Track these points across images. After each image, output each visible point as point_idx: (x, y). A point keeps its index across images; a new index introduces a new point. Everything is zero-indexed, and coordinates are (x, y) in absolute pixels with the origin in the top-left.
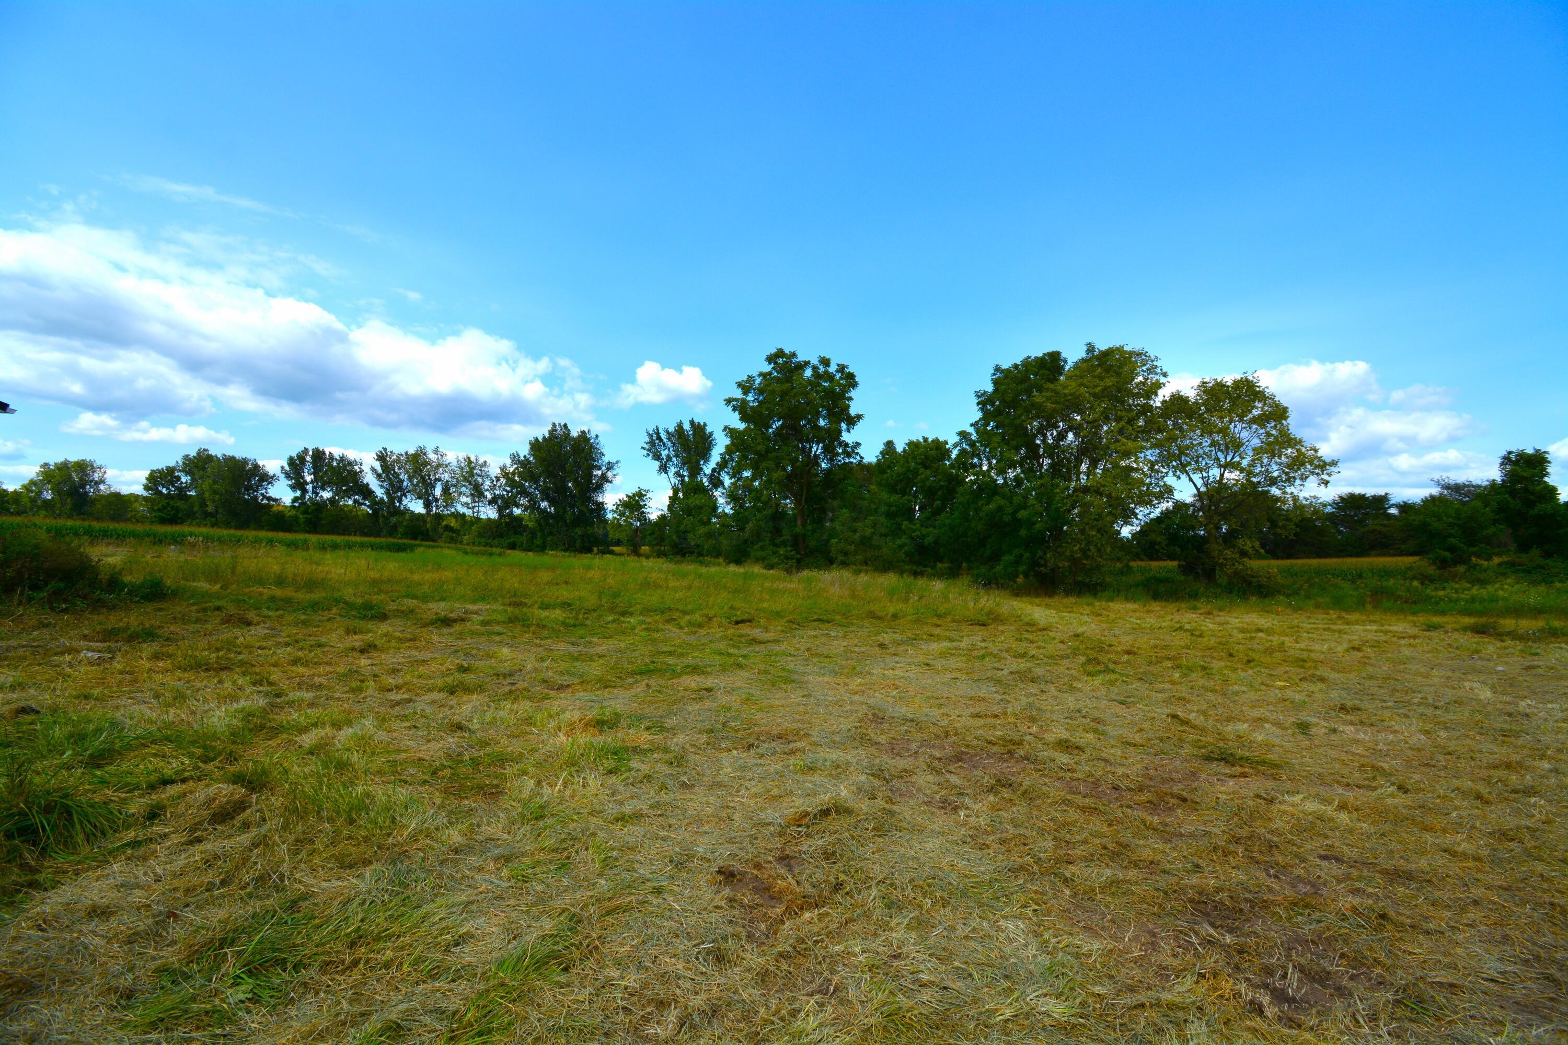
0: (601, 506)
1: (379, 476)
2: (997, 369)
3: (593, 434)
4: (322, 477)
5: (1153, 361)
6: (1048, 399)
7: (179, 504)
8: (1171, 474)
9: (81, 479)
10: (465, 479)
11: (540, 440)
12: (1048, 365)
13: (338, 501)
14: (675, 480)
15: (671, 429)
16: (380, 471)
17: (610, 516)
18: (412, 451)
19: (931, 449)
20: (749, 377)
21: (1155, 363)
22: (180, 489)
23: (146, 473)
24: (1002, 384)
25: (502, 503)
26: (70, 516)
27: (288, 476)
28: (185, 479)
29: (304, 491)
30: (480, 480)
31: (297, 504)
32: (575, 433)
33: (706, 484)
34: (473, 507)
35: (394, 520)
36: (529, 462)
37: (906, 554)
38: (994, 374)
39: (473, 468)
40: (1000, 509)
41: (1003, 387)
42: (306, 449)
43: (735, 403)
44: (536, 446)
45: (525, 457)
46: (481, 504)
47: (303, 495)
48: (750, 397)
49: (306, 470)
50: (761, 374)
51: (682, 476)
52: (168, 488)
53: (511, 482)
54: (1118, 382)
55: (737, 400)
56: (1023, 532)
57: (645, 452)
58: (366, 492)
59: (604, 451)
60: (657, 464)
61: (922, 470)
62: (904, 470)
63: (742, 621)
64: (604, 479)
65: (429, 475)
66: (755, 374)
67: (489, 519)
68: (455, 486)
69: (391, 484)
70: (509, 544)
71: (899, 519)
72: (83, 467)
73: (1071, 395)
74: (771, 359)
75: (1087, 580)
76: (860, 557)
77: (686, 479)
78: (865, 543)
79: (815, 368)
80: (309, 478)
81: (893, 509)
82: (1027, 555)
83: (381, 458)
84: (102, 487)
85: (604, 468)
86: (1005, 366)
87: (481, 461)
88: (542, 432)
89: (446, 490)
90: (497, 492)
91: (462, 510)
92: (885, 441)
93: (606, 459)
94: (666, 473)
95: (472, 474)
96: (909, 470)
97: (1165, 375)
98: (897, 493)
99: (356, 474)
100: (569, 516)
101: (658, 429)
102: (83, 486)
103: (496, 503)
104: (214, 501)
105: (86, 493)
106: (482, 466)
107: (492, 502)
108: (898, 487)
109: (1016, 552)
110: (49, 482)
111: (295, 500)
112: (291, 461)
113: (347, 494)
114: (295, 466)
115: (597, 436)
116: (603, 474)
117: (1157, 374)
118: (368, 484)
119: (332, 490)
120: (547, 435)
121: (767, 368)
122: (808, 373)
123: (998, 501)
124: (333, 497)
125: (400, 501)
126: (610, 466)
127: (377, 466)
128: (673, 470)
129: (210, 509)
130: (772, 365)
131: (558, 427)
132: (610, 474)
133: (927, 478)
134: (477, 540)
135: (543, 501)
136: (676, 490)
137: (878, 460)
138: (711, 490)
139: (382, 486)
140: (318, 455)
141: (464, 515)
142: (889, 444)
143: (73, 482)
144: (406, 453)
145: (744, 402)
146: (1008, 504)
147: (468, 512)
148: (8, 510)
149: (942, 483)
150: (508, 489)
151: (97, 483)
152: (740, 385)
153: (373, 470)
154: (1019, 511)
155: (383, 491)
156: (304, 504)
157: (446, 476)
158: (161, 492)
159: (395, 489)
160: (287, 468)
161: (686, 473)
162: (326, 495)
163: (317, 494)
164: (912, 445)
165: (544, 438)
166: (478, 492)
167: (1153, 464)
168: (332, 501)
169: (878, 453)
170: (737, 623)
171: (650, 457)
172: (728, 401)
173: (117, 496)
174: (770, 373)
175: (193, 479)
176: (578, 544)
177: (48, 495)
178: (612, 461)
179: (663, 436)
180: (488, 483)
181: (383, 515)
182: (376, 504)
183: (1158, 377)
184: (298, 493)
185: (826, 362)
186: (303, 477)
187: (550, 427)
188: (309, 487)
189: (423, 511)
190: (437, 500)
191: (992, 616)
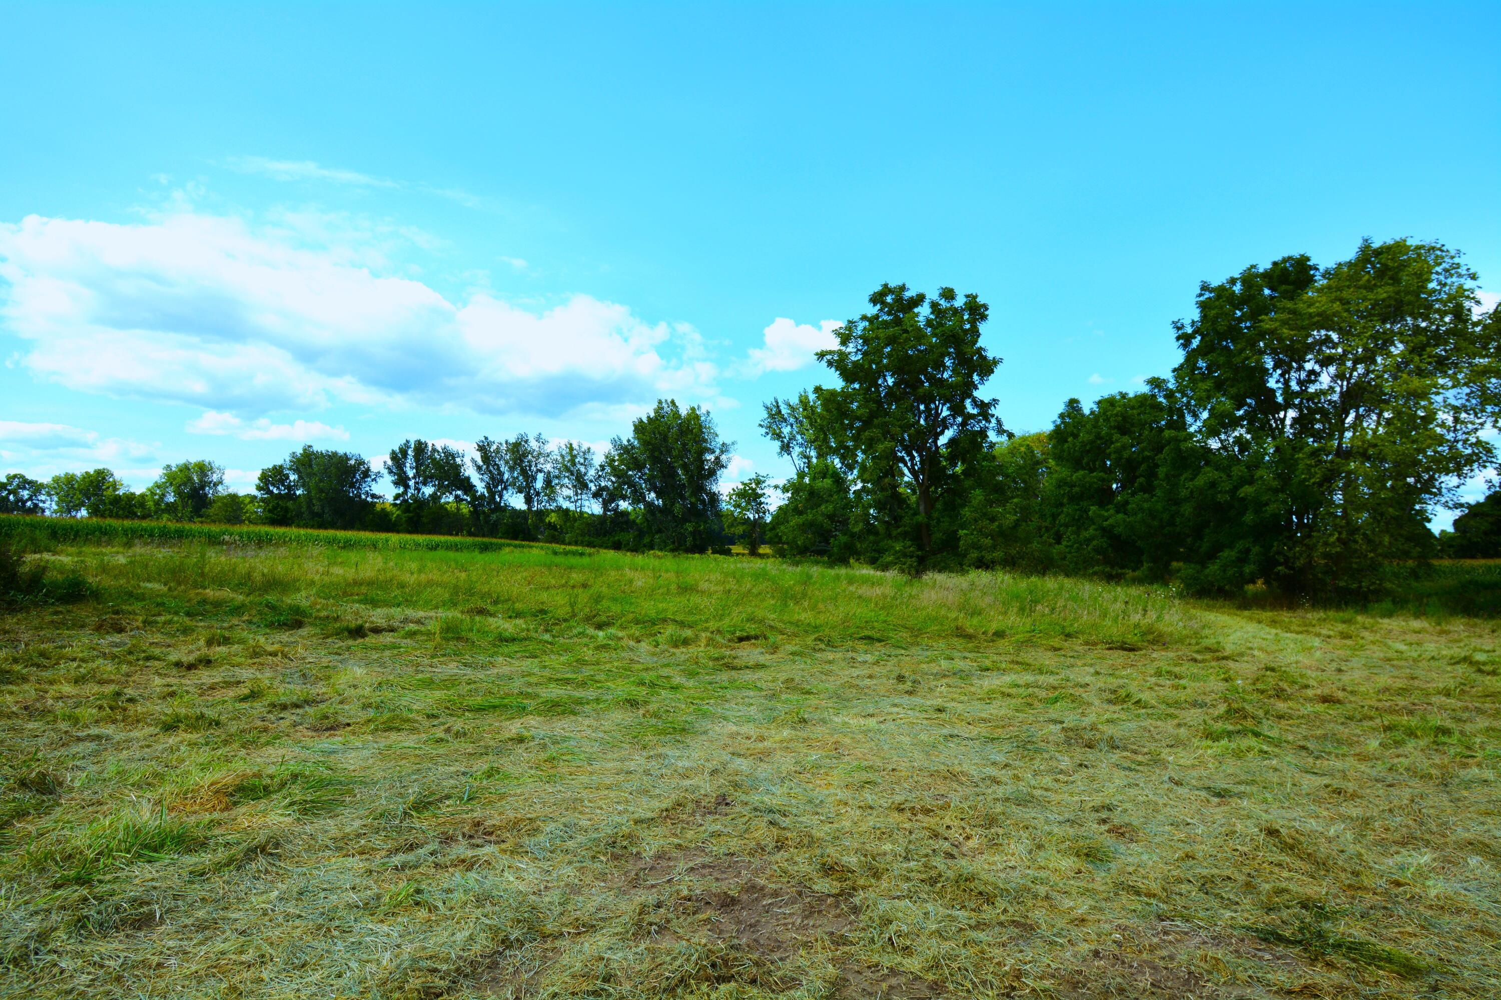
0: (714, 498)
1: (479, 468)
2: (1205, 287)
3: (703, 411)
4: (424, 471)
5: (1452, 257)
6: (1284, 323)
7: (290, 504)
8: (1488, 425)
9: (201, 481)
10: (568, 469)
11: (645, 420)
12: (1292, 278)
13: (440, 498)
14: (801, 463)
15: (794, 401)
16: (480, 463)
17: (725, 506)
18: (512, 440)
19: (1133, 408)
20: (850, 322)
21: (1456, 260)
22: (289, 487)
23: (258, 473)
24: (1210, 308)
25: (608, 497)
26: (191, 520)
27: (391, 472)
28: (293, 477)
29: (407, 487)
30: (583, 469)
31: (398, 502)
32: (684, 411)
33: (839, 466)
34: (576, 501)
35: (494, 517)
36: (633, 447)
37: (1097, 550)
38: (1200, 295)
39: (575, 456)
40: (1213, 485)
41: (1213, 312)
42: (408, 442)
43: (829, 357)
44: (640, 428)
45: (629, 441)
46: (584, 496)
47: (405, 492)
48: (851, 348)
49: (408, 465)
50: (864, 318)
51: (808, 458)
52: (278, 488)
53: (615, 471)
54: (1398, 293)
55: (830, 352)
56: (1249, 518)
57: (764, 430)
58: (467, 486)
59: (718, 430)
60: (778, 444)
61: (1116, 436)
62: (1092, 437)
63: (748, 638)
64: (719, 464)
65: (530, 466)
66: (856, 318)
67: (593, 515)
68: (557, 477)
69: (492, 478)
70: (614, 543)
71: (1084, 504)
72: (203, 469)
73: (1319, 315)
74: (877, 299)
75: (1355, 586)
76: (998, 554)
77: (814, 460)
78: (1006, 536)
79: (934, 306)
80: (411, 473)
81: (1076, 489)
82: (1256, 549)
83: (483, 448)
84: (220, 488)
85: (718, 452)
86: (1215, 283)
87: (583, 449)
88: (646, 411)
89: (548, 482)
90: (603, 484)
91: (565, 505)
92: (1067, 399)
93: (720, 440)
94: (789, 454)
95: (573, 462)
96: (1098, 437)
97: (1473, 277)
98: (1083, 469)
99: (457, 468)
100: (677, 508)
101: (777, 402)
102: (203, 487)
103: (601, 496)
104: (320, 499)
105: (206, 495)
106: (584, 453)
107: (596, 495)
108: (1085, 461)
109: (1240, 545)
110: (171, 484)
111: (397, 497)
112: (394, 456)
113: (448, 489)
114: (398, 459)
115: (708, 413)
116: (717, 458)
117: (1460, 276)
118: (468, 478)
119: (434, 486)
120: (652, 415)
121: (872, 310)
122: (924, 311)
123: (1208, 474)
124: (435, 493)
125: (501, 497)
126: (725, 448)
127: (478, 456)
128: (797, 450)
129: (316, 509)
130: (878, 307)
131: (664, 405)
132: (724, 458)
133: (1124, 447)
134: (580, 538)
135: (649, 491)
136: (801, 475)
137: (1056, 426)
138: (845, 473)
139: (482, 480)
140: (420, 447)
141: (567, 510)
142: (1073, 404)
143: (193, 483)
144: (507, 442)
145: (843, 356)
146: (1224, 477)
147: (572, 507)
148: (135, 514)
149: (1147, 453)
150: (613, 479)
151: (216, 485)
152: (837, 333)
153: (473, 461)
154: (1242, 486)
155: (483, 485)
156: (405, 501)
157: (548, 467)
158: (272, 492)
159: (496, 482)
160: (390, 463)
161: (813, 453)
162: (428, 490)
163: (419, 490)
164: (1107, 404)
165: (648, 417)
166: (581, 484)
167: (1456, 410)
168: (434, 497)
169: (1055, 417)
170: (741, 639)
171: (769, 437)
172: (821, 355)
173: (234, 497)
174: (877, 317)
175: (300, 477)
176: (689, 541)
177: (171, 498)
178: (728, 442)
179: (785, 411)
180: (592, 473)
181: (484, 512)
182: (477, 500)
183: (1462, 280)
184: (401, 489)
185: (948, 294)
186: (405, 473)
187: (655, 405)
188: (411, 483)
189: (524, 507)
190: (538, 494)
191: (1150, 637)
